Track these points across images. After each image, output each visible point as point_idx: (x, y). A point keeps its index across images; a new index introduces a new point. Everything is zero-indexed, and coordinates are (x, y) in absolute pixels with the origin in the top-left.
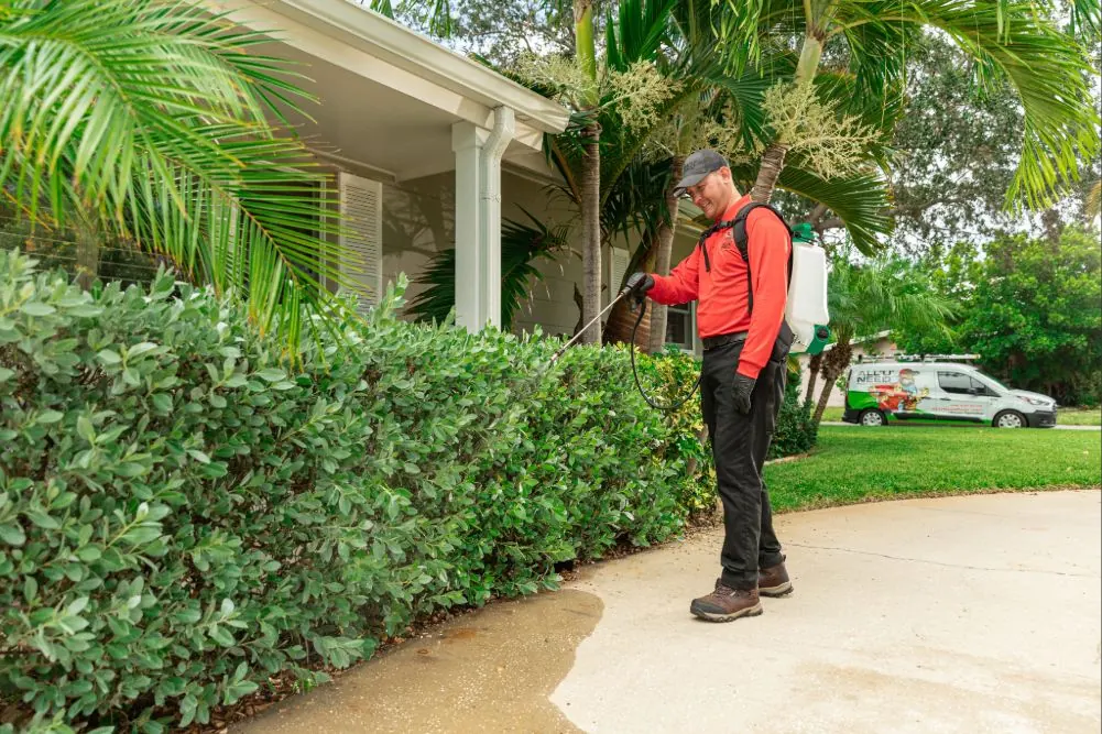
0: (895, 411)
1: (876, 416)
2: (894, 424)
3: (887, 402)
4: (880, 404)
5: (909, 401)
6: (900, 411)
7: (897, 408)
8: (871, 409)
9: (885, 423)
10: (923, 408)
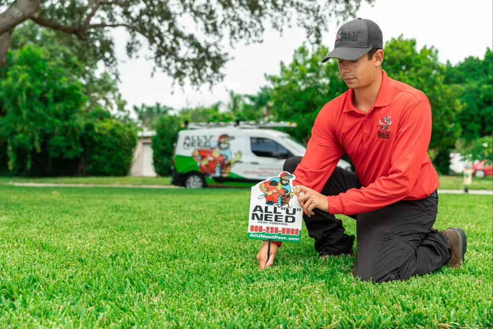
0: (213, 175)
1: (197, 179)
2: (212, 187)
3: (207, 166)
4: (201, 167)
5: (225, 165)
6: (218, 174)
7: (214, 172)
8: (193, 173)
9: (205, 185)
10: (237, 171)
